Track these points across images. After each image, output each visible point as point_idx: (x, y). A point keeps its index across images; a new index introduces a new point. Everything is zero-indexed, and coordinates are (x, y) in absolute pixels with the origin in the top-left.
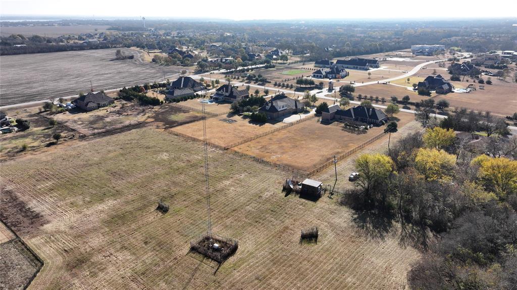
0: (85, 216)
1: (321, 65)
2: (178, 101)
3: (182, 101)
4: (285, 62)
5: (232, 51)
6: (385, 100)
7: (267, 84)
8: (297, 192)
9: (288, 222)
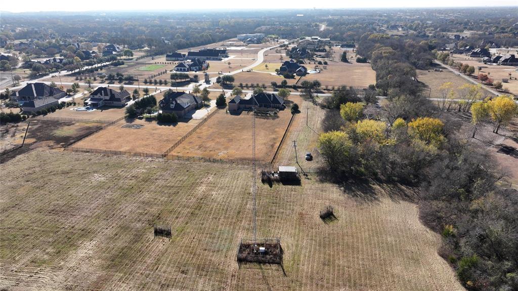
0: (73, 269)
1: (174, 59)
2: (45, 113)
3: (49, 112)
4: (130, 57)
5: (56, 49)
6: (265, 86)
7: (136, 83)
8: (278, 181)
9: (297, 209)
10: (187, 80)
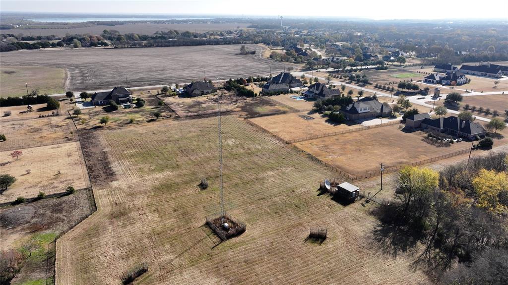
0: (144, 180)
1: (440, 70)
2: (271, 95)
4: (401, 64)
5: (350, 51)
7: (367, 86)
8: (331, 194)
9: (305, 219)
10: (415, 91)
